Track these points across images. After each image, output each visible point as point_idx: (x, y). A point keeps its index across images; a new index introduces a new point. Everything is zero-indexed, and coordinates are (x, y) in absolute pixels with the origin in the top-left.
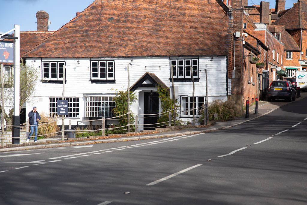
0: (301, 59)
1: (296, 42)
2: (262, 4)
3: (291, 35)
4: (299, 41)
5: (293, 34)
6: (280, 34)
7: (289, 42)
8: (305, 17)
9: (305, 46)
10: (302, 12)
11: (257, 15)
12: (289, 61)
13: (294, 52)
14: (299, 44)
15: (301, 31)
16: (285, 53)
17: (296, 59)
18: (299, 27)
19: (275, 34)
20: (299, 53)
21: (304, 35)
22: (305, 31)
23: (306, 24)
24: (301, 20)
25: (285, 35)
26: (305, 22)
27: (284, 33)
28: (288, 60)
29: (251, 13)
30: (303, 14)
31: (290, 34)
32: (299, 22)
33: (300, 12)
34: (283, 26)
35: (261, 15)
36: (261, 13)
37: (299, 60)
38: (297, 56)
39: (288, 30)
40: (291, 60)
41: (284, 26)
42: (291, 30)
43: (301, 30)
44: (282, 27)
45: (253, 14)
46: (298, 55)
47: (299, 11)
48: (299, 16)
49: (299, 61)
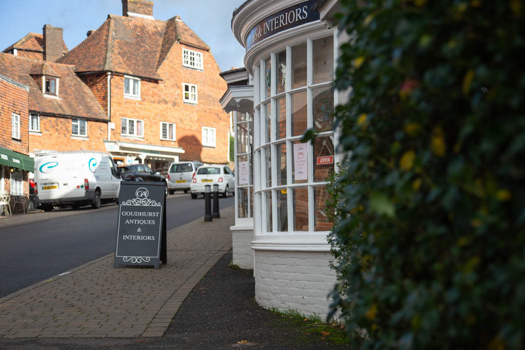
0: (109, 140)
1: (98, 102)
2: (47, 30)
3: (89, 86)
4: (105, 98)
5: (92, 83)
6: (58, 80)
7: (82, 99)
8: (121, 49)
9: (118, 111)
10: (114, 39)
11: (36, 52)
12: (80, 142)
13: (91, 123)
14: (105, 106)
15: (109, 77)
16: (69, 123)
17: (98, 138)
18: (104, 67)
19: (44, 78)
20: (103, 125)
21: (116, 87)
22: (117, 78)
23: (121, 64)
24: (109, 54)
25: (73, 84)
26: (118, 58)
27: (71, 81)
28: (77, 140)
29: (21, 47)
30: (115, 43)
31: (87, 83)
32: (105, 58)
33: (110, 38)
34: (71, 66)
35: (44, 54)
36: (45, 48)
37: (105, 141)
38: (99, 132)
39: (81, 75)
40: (84, 141)
41: (74, 66)
42: (89, 75)
43: (107, 75)
44: (68, 68)
45: (26, 51)
46: (101, 130)
47: (107, 36)
48: (106, 46)
49: (106, 144)
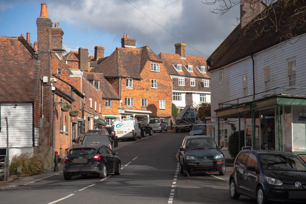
0: (120, 108)
1: (115, 90)
2: (81, 50)
3: (110, 83)
4: (118, 89)
5: (112, 81)
6: (99, 82)
7: (108, 90)
8: (124, 65)
9: (123, 94)
10: (120, 60)
11: (75, 61)
12: (108, 110)
13: (113, 101)
14: (118, 92)
15: (120, 79)
16: (104, 101)
17: (115, 107)
18: (118, 75)
19: (94, 81)
20: (118, 101)
21: (123, 83)
22: (123, 79)
23: (125, 72)
24: (119, 68)
25: (104, 82)
26: (123, 70)
27: (103, 81)
28: (107, 109)
29: (69, 59)
30: (121, 62)
31: (109, 82)
32: (118, 70)
33: (118, 60)
34: (102, 74)
35: (79, 62)
36: (79, 59)
37: (118, 109)
38: (116, 104)
39: (107, 78)
40: (110, 109)
41: (103, 73)
42: (110, 78)
43: (119, 79)
44: (101, 75)
45: (71, 61)
46: (117, 104)
47: (117, 58)
48: (117, 63)
49: (119, 110)
